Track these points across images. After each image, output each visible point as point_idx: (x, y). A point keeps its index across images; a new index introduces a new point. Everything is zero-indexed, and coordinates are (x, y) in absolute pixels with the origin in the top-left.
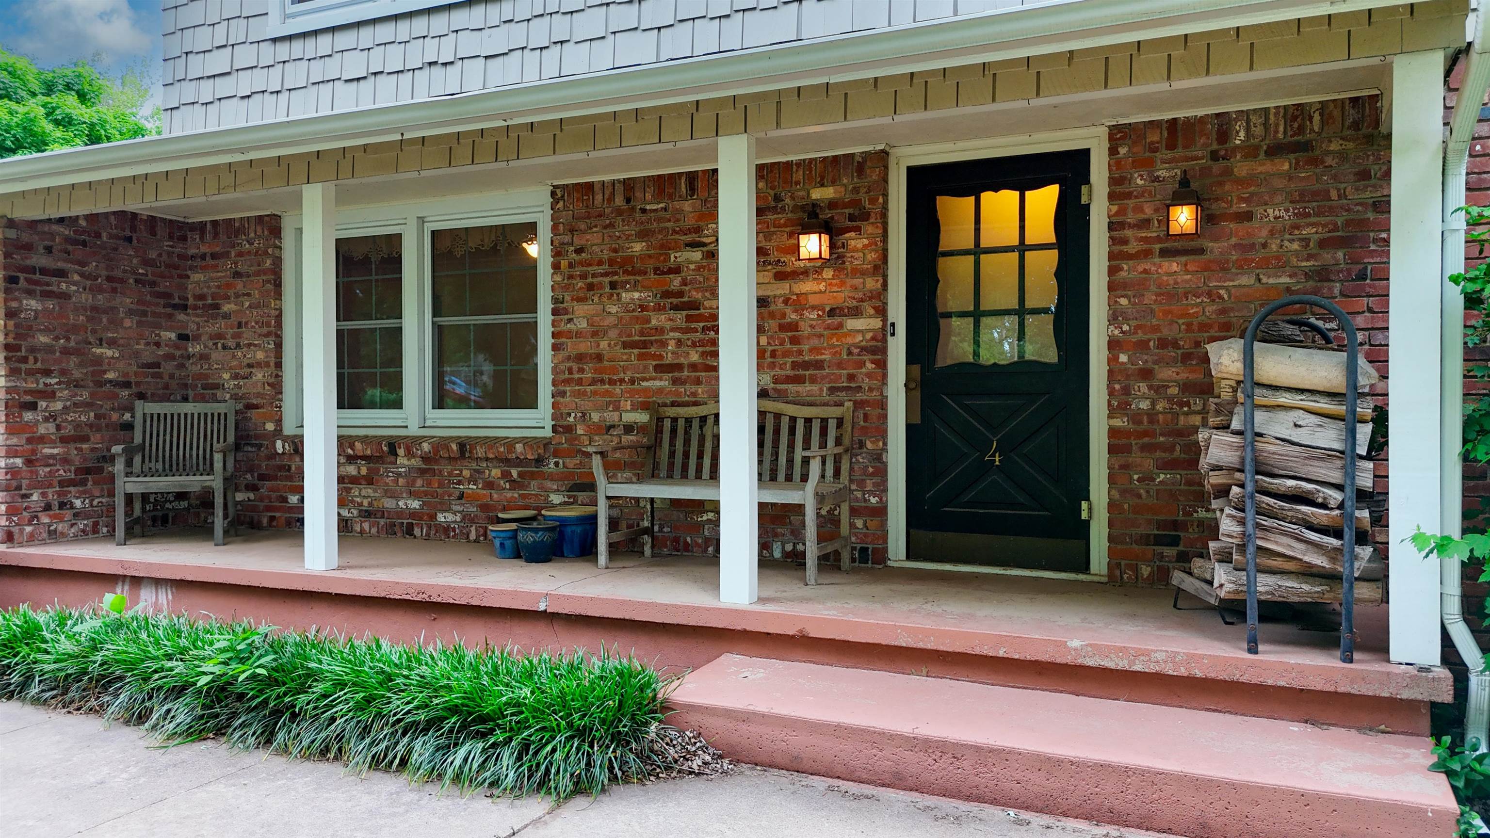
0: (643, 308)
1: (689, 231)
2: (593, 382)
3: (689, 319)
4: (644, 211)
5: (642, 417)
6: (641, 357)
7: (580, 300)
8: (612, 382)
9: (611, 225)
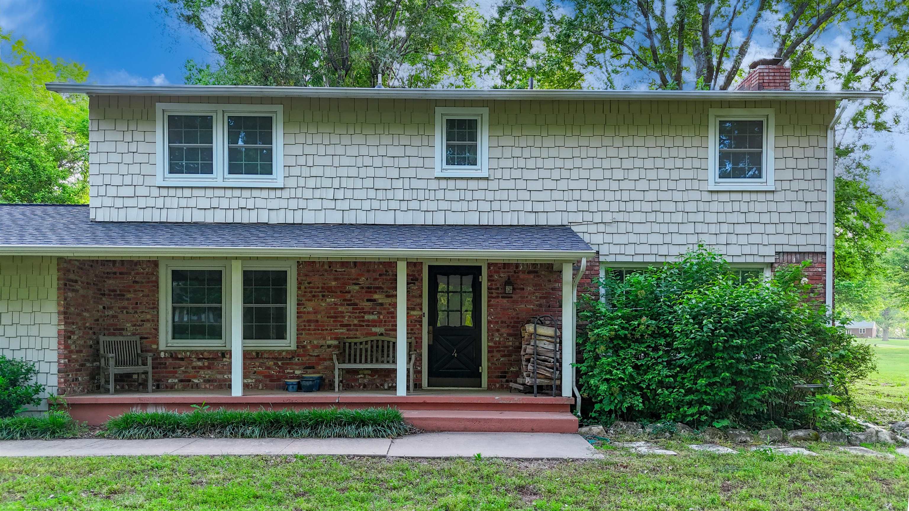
0: (336, 304)
1: (354, 279)
2: (314, 330)
3: (353, 309)
4: (336, 271)
5: (335, 342)
6: (334, 321)
7: (309, 300)
8: (322, 330)
9: (323, 275)
